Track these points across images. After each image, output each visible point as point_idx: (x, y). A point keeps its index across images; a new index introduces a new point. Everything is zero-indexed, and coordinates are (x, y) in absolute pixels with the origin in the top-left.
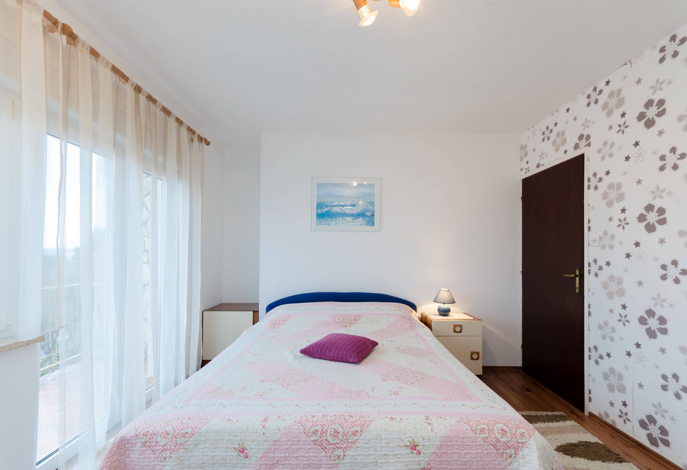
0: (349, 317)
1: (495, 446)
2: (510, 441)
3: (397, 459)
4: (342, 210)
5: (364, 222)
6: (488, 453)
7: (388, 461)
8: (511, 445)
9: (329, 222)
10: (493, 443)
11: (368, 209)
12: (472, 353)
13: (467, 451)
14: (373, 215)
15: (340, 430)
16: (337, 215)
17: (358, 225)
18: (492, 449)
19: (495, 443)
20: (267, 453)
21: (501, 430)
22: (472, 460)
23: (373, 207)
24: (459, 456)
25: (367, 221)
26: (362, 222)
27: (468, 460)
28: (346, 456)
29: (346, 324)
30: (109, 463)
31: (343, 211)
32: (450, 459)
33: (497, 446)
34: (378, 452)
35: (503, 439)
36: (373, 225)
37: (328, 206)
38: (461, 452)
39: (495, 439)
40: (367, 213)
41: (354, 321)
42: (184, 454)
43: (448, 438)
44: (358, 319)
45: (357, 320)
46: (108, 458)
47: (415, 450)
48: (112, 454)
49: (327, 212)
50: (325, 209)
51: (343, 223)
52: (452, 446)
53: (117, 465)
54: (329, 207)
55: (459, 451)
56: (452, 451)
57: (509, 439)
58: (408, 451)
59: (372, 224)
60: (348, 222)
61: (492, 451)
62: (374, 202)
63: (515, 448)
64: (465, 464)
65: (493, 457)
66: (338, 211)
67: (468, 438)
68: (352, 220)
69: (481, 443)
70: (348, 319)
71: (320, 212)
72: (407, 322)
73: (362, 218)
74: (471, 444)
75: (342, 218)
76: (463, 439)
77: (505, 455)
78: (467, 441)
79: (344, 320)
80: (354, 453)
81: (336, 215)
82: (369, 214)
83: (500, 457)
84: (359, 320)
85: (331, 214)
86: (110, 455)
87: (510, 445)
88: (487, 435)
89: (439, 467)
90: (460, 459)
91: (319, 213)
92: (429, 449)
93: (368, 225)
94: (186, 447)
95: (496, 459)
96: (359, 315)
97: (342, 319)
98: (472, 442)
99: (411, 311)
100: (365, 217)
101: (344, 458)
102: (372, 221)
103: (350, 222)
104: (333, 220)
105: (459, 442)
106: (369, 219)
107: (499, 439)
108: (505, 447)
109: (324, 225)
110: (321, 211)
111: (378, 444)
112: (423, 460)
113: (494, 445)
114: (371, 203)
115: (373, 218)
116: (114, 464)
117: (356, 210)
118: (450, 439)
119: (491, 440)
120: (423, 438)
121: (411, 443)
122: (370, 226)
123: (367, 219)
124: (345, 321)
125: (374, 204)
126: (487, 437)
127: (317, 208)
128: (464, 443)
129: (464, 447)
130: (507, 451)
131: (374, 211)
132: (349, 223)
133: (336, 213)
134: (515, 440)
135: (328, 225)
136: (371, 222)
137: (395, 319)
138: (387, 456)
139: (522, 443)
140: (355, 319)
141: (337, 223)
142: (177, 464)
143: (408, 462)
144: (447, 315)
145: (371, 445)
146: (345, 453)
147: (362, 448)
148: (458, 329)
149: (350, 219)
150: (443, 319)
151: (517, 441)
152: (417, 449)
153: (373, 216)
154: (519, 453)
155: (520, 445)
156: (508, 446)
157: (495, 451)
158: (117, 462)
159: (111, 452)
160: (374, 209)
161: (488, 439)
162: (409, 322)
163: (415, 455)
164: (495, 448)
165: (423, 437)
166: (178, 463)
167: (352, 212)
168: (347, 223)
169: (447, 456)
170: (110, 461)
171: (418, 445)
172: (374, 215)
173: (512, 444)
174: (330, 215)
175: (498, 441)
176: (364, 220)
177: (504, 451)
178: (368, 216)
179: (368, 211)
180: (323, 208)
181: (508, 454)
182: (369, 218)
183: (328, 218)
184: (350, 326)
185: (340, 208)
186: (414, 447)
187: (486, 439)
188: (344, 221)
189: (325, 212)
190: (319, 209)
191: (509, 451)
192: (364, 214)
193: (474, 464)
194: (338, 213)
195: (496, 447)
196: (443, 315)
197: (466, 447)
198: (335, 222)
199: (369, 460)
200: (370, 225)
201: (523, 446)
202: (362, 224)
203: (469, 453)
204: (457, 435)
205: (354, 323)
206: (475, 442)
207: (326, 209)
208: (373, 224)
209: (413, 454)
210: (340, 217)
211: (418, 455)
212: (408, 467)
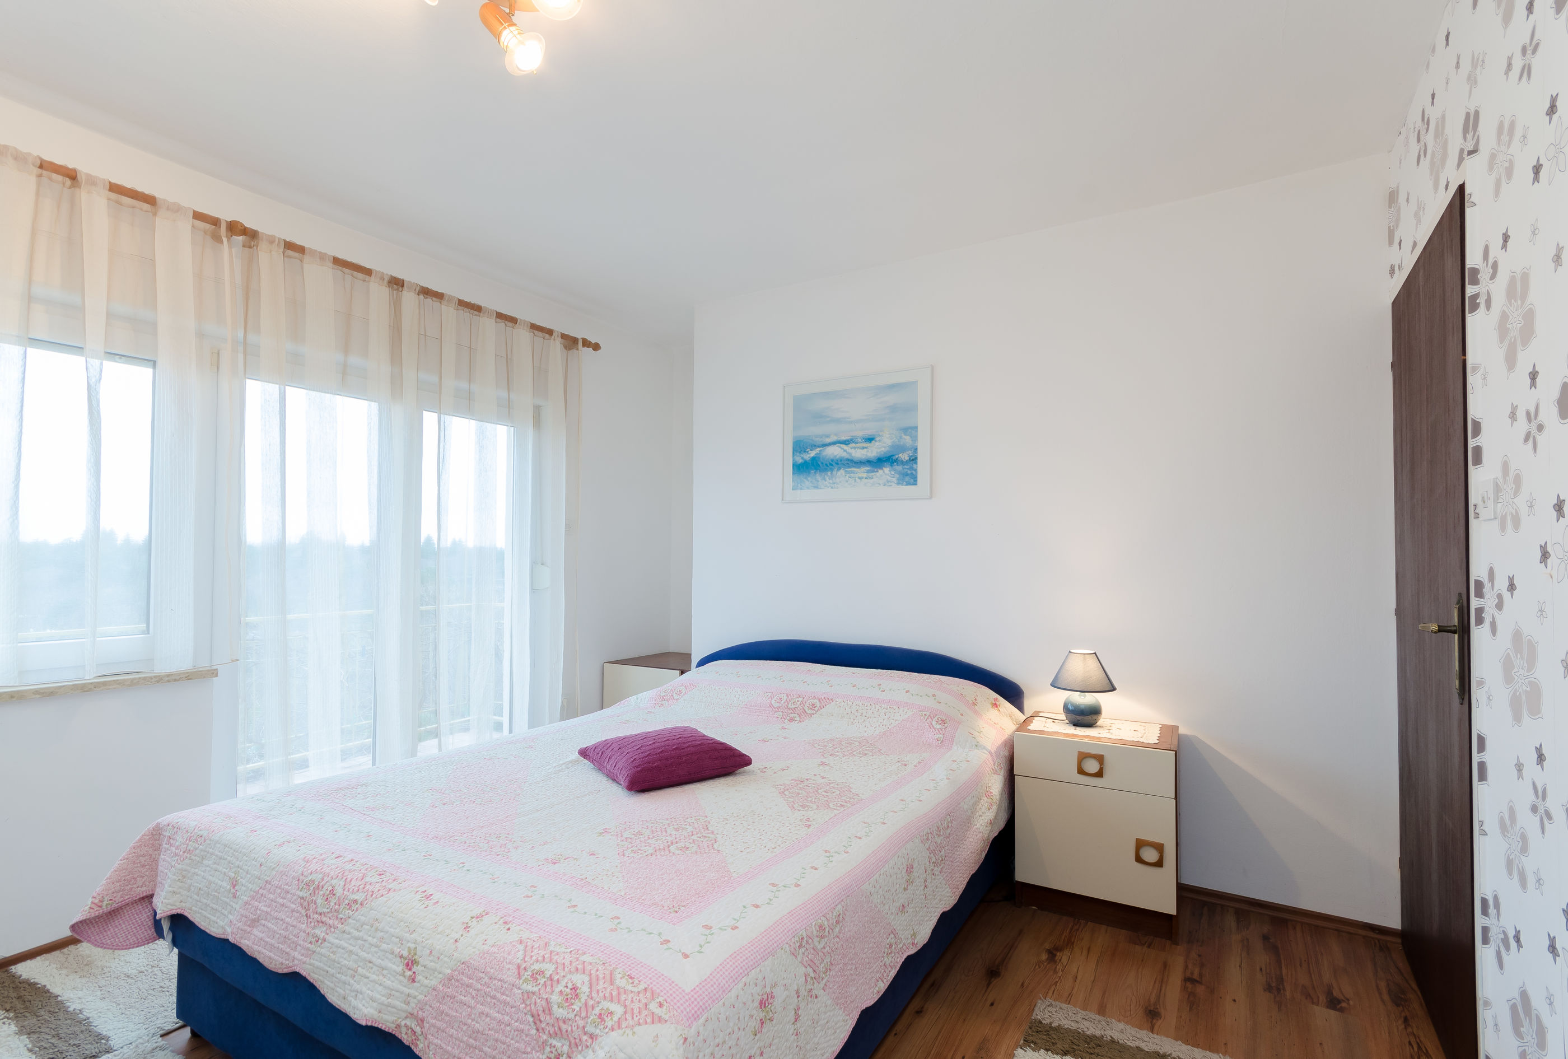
0: (800, 699)
1: (536, 1018)
2: (570, 1020)
3: (381, 977)
4: (845, 453)
5: (893, 477)
6: (518, 1031)
7: (369, 975)
8: (567, 1031)
9: (818, 481)
10: (535, 1012)
11: (902, 443)
12: (1140, 844)
13: (487, 1010)
14: (914, 460)
15: (339, 891)
16: (834, 463)
17: (880, 484)
18: (530, 1025)
19: (540, 1012)
20: (253, 898)
21: (571, 989)
22: (487, 1032)
23: (915, 438)
24: (470, 1015)
25: (900, 473)
26: (889, 478)
27: (481, 1029)
28: (326, 943)
29: (792, 713)
30: (134, 854)
31: (848, 453)
32: (455, 1014)
33: (541, 1021)
34: (364, 953)
35: (561, 1010)
36: (915, 483)
37: (815, 446)
38: (476, 1006)
39: (544, 1004)
40: (900, 455)
41: (811, 709)
42: (189, 868)
43: (468, 967)
44: (820, 706)
45: (816, 709)
46: (134, 848)
47: (410, 969)
48: (141, 843)
49: (813, 459)
50: (810, 452)
51: (847, 482)
52: (468, 986)
53: (145, 861)
54: (819, 447)
55: (473, 1003)
56: (463, 998)
57: (571, 1016)
58: (400, 968)
59: (912, 480)
60: (857, 479)
61: (527, 1027)
62: (916, 428)
63: (573, 1041)
64: (475, 1035)
65: (525, 1042)
66: (836, 456)
67: (500, 980)
68: (867, 473)
69: (515, 1001)
70: (798, 703)
71: (800, 461)
72: (935, 727)
73: (888, 469)
74: (498, 995)
75: (846, 471)
76: (490, 979)
77: (548, 1049)
78: (494, 987)
79: (788, 704)
80: (336, 941)
81: (832, 465)
82: (904, 457)
83: (537, 1048)
84: (821, 709)
85: (822, 463)
86: (138, 844)
87: (564, 1031)
88: (535, 989)
89: (434, 1021)
90: (470, 1021)
91: (799, 463)
92: (431, 978)
93: (902, 484)
94: (193, 857)
95: (529, 1049)
96: (824, 698)
97: (785, 703)
98: (503, 994)
99: (996, 704)
100: (895, 464)
101: (323, 945)
102: (912, 473)
103: (863, 478)
104: (826, 476)
105: (481, 984)
106: (905, 469)
107: (552, 1007)
108: (555, 1030)
109: (808, 488)
110: (802, 458)
111: (370, 936)
112: (415, 998)
113: (536, 1016)
114: (910, 430)
115: (915, 466)
116: (141, 858)
117: (873, 451)
118: (471, 970)
119: (535, 1003)
120: (431, 952)
121: (410, 954)
122: (907, 485)
123: (899, 468)
124: (789, 706)
125: (917, 431)
126: (534, 993)
127: (795, 451)
128: (488, 990)
129: (485, 996)
130: (554, 1042)
131: (917, 449)
132: (859, 480)
133: (832, 461)
134: (581, 1023)
135: (816, 487)
136: (910, 477)
137: (906, 716)
138: (371, 965)
139: (591, 1035)
140: (813, 705)
141: (834, 483)
142: (177, 879)
143: (393, 990)
144: (1090, 725)
145: (361, 934)
146: (326, 936)
147: (349, 936)
148: (1092, 766)
149: (862, 471)
150: (1073, 735)
151: (584, 1027)
152: (414, 970)
153: (914, 462)
154: (577, 1056)
155: (585, 1038)
156: (560, 1029)
157: (534, 1032)
158: (146, 857)
159: (140, 840)
160: (916, 444)
161: (532, 998)
162: (939, 726)
163: (406, 981)
164: (535, 1023)
165: (432, 949)
166: (179, 879)
167: (866, 455)
168: (855, 481)
169: (452, 1005)
170: (134, 853)
171: (418, 962)
172: (916, 458)
173: (570, 1029)
174: (821, 465)
175: (547, 1011)
176: (893, 473)
177: (549, 1039)
178: (903, 463)
179: (903, 449)
180: (805, 452)
181: (553, 1050)
182: (905, 467)
183: (815, 472)
184: (800, 721)
185: (840, 447)
186: (410, 964)
187: (529, 998)
188: (849, 477)
189: (809, 460)
190: (798, 454)
191: (558, 1045)
192: (894, 458)
193: (489, 1044)
194: (837, 461)
195: (538, 1022)
196: (1076, 724)
197: (489, 1000)
198: (831, 481)
199: (349, 961)
200: (906, 482)
201: (588, 1044)
202: (888, 481)
203: (487, 1016)
204: (486, 967)
205: (811, 715)
206: (507, 996)
207: (813, 454)
208: (914, 481)
209: (405, 977)
210: (841, 469)
211: (410, 981)
212: (389, 1000)
